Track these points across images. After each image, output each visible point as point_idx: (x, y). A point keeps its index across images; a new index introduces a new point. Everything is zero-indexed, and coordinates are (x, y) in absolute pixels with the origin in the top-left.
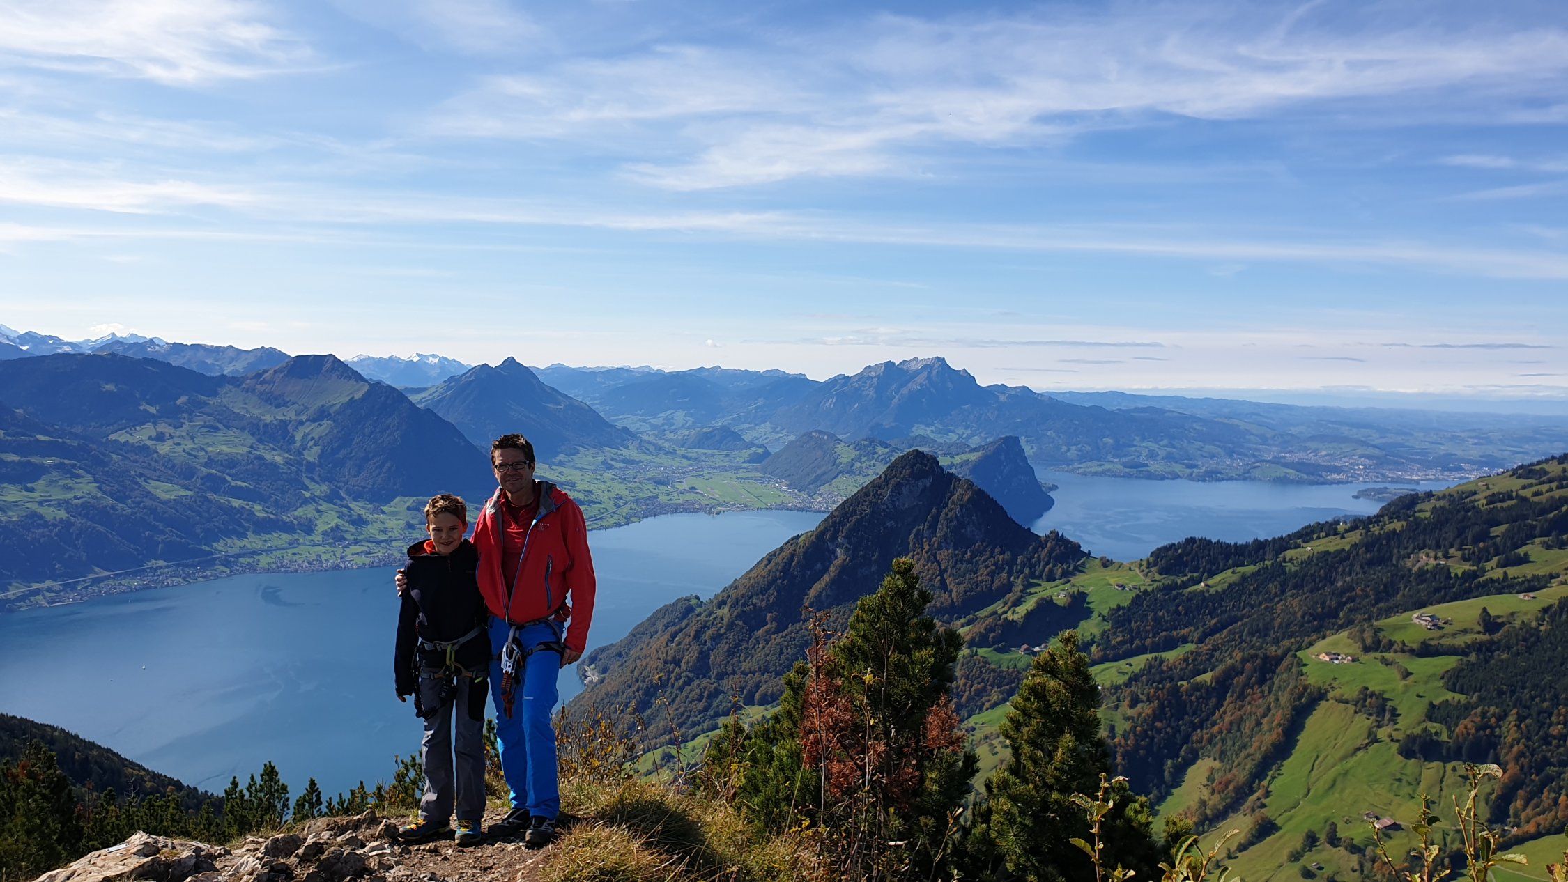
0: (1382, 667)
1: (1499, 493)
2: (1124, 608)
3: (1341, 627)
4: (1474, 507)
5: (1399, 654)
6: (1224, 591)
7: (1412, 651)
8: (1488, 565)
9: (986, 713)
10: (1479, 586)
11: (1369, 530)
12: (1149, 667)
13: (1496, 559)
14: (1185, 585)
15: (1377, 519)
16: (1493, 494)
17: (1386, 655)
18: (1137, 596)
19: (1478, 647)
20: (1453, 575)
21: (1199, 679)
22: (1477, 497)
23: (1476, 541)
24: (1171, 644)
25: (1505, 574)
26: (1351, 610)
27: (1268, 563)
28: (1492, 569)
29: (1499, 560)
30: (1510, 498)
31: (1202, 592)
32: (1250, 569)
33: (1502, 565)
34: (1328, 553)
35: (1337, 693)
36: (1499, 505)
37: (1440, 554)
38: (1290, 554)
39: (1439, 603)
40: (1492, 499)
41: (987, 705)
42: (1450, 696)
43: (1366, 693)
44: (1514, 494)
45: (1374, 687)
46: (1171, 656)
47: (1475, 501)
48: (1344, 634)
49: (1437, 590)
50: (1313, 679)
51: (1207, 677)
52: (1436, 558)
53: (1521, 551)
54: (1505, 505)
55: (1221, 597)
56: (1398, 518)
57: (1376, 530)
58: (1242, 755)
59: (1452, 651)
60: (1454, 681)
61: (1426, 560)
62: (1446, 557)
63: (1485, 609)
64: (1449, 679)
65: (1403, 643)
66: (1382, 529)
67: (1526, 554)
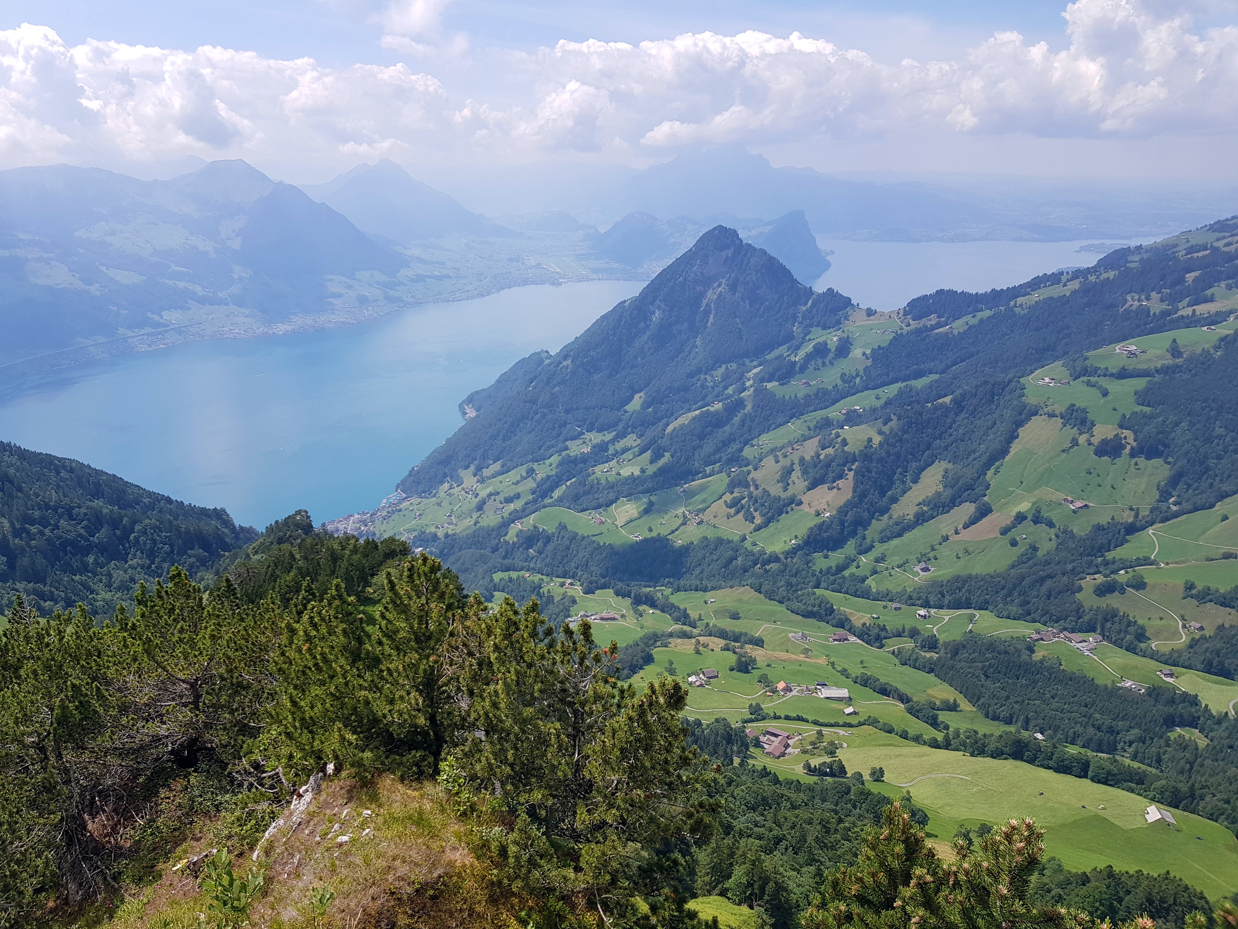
0: (1086, 388)
1: (1197, 245)
2: (883, 348)
3: (1058, 358)
4: (1174, 257)
5: (1102, 378)
6: (965, 332)
7: (1112, 375)
8: (1180, 305)
9: (772, 432)
10: (1173, 321)
11: (1087, 279)
12: (901, 393)
13: (1188, 299)
14: (933, 328)
15: (1093, 270)
16: (1192, 246)
17: (1092, 379)
18: (894, 337)
19: (1165, 370)
20: (1152, 313)
21: (940, 401)
22: (1177, 249)
23: (1173, 285)
24: (919, 375)
25: (1194, 311)
26: (1067, 344)
27: (1002, 308)
28: (1184, 308)
29: (1190, 300)
30: (1205, 249)
31: (947, 333)
32: (987, 313)
33: (1190, 305)
34: (1052, 298)
35: (1050, 409)
36: (1195, 255)
37: (1143, 297)
38: (1020, 300)
39: (1139, 336)
40: (1192, 250)
41: (773, 426)
42: (1139, 408)
43: (1072, 408)
44: (1209, 245)
45: (1080, 404)
46: (919, 383)
47: (1177, 252)
48: (1059, 363)
49: (1138, 326)
50: (1031, 399)
51: (947, 400)
52: (1139, 300)
53: (1209, 292)
54: (1200, 254)
55: (962, 336)
56: (1112, 269)
57: (1092, 278)
58: (971, 458)
59: (1144, 374)
60: (1142, 398)
61: (1132, 302)
62: (1148, 299)
63: (1174, 341)
64: (1140, 396)
65: (1107, 368)
66: (1098, 278)
67: (1213, 295)
